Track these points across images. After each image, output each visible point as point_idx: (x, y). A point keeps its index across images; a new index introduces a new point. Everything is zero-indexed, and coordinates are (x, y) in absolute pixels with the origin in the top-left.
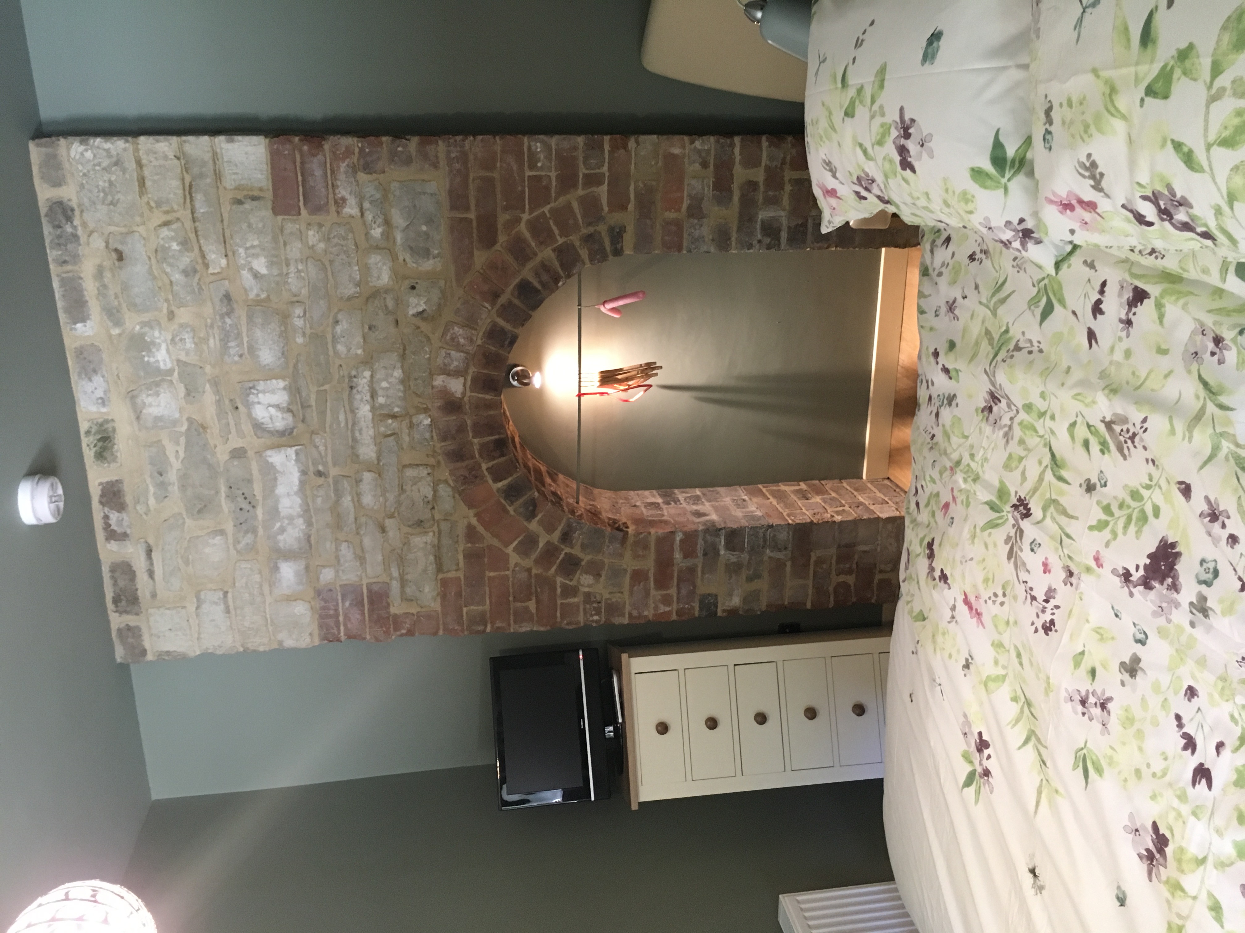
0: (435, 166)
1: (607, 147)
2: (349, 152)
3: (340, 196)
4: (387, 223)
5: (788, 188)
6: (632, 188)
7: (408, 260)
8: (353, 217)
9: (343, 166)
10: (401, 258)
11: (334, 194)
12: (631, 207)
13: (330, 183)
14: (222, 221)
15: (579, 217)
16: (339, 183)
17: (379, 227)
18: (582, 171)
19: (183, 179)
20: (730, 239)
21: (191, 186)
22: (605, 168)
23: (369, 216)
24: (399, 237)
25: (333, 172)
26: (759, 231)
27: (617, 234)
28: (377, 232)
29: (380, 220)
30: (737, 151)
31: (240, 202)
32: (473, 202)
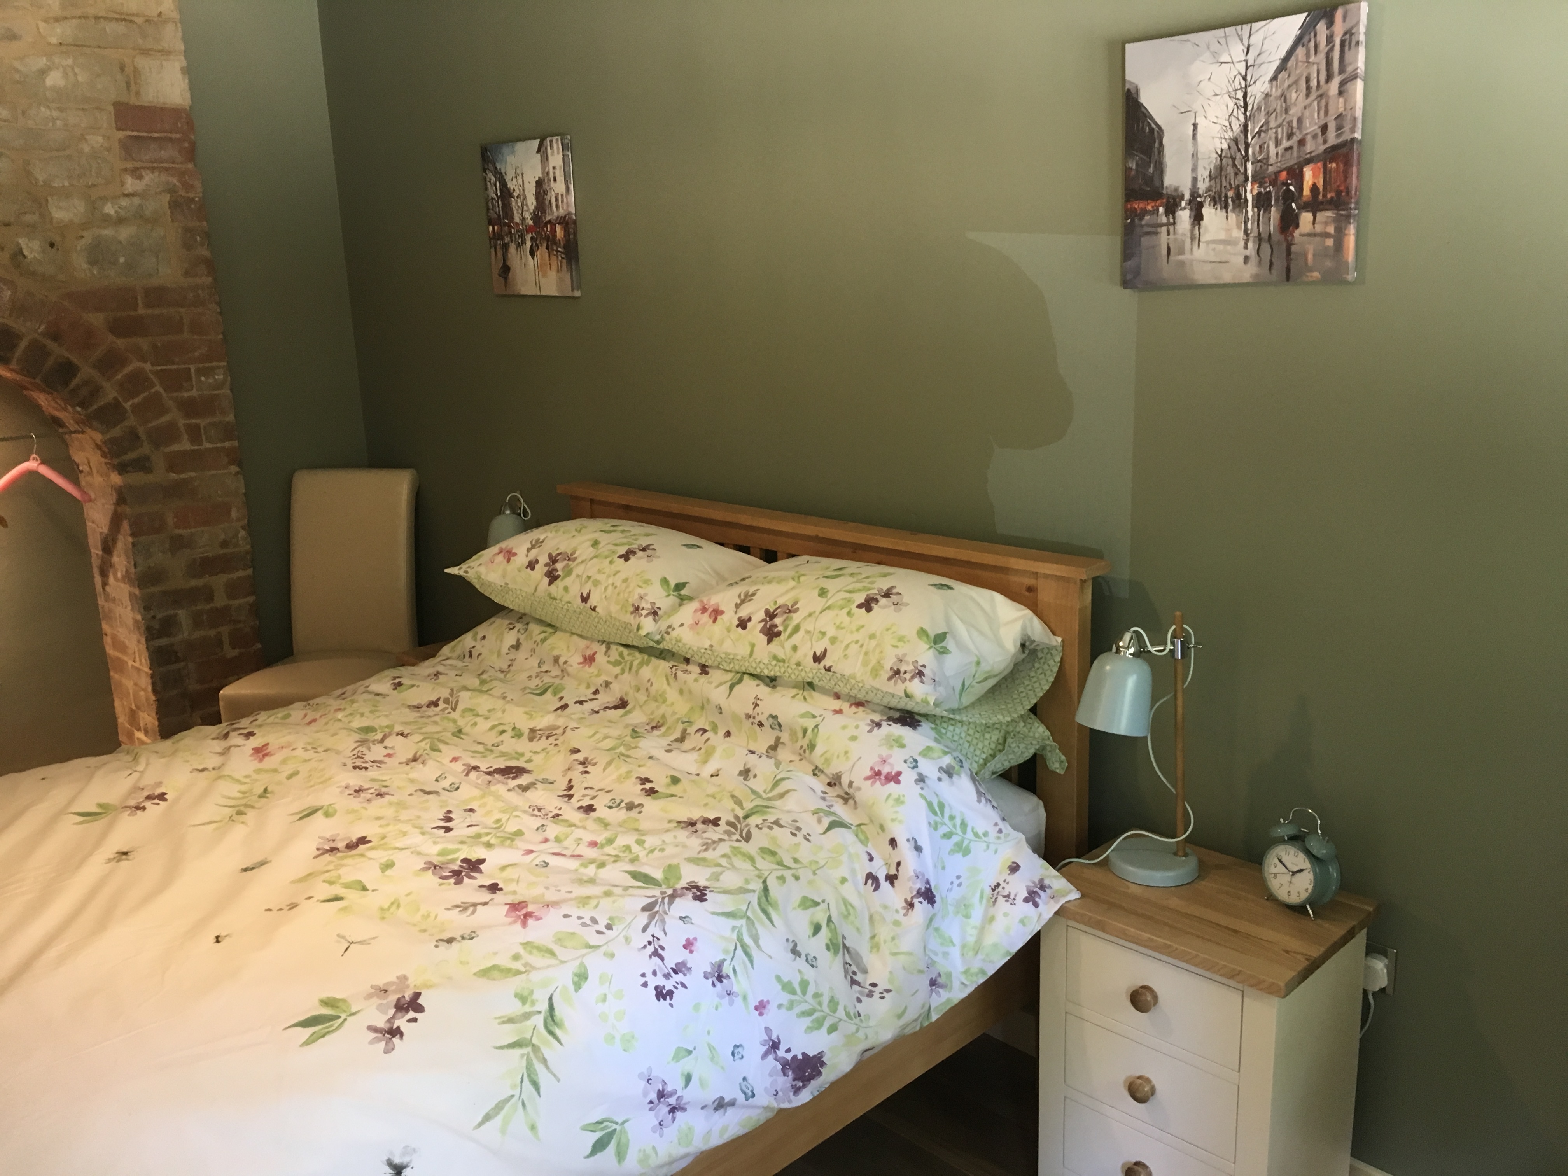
0: (187, 273)
1: (227, 444)
2: (188, 187)
3: (144, 173)
4: (120, 221)
5: (212, 633)
6: (193, 474)
7: (83, 241)
8: (122, 186)
9: (175, 181)
10: (85, 234)
11: (144, 168)
12: (173, 476)
13: (155, 165)
14: (99, 47)
15: (154, 423)
16: (157, 173)
17: (116, 212)
18: (202, 422)
19: (137, 15)
20: (153, 585)
21: (131, 21)
22: (208, 445)
23: (125, 202)
24: (108, 232)
25: (167, 169)
26: (165, 614)
27: (142, 465)
28: (109, 209)
29: (122, 213)
30: (241, 573)
31: (122, 69)
32: (157, 311)
